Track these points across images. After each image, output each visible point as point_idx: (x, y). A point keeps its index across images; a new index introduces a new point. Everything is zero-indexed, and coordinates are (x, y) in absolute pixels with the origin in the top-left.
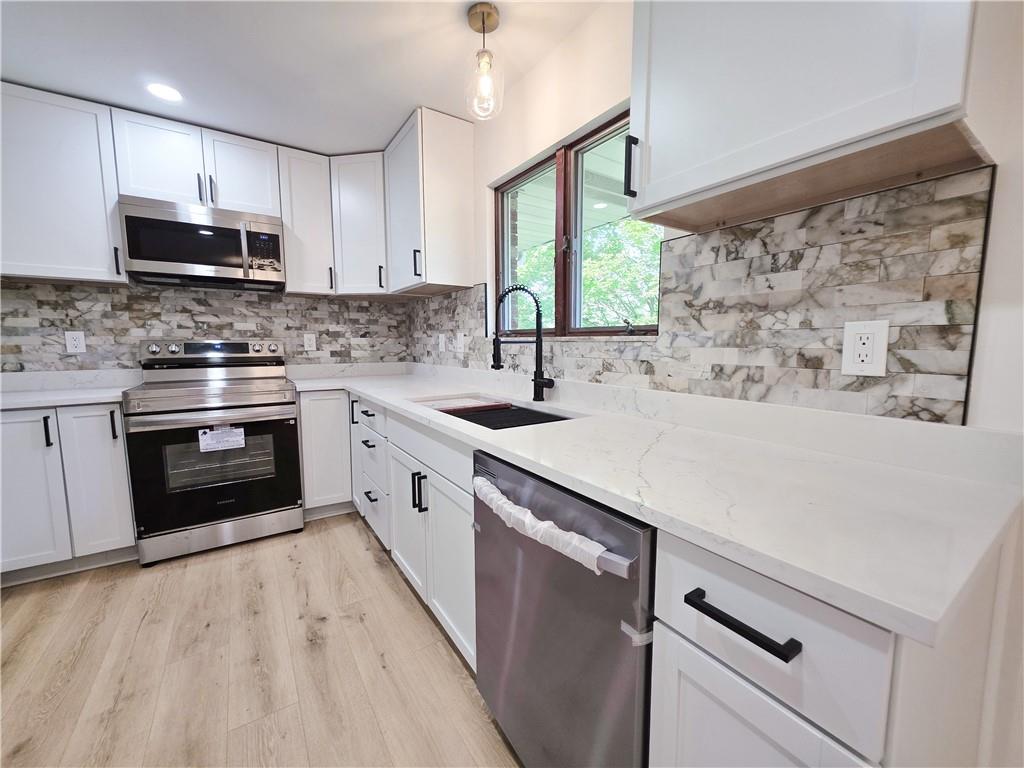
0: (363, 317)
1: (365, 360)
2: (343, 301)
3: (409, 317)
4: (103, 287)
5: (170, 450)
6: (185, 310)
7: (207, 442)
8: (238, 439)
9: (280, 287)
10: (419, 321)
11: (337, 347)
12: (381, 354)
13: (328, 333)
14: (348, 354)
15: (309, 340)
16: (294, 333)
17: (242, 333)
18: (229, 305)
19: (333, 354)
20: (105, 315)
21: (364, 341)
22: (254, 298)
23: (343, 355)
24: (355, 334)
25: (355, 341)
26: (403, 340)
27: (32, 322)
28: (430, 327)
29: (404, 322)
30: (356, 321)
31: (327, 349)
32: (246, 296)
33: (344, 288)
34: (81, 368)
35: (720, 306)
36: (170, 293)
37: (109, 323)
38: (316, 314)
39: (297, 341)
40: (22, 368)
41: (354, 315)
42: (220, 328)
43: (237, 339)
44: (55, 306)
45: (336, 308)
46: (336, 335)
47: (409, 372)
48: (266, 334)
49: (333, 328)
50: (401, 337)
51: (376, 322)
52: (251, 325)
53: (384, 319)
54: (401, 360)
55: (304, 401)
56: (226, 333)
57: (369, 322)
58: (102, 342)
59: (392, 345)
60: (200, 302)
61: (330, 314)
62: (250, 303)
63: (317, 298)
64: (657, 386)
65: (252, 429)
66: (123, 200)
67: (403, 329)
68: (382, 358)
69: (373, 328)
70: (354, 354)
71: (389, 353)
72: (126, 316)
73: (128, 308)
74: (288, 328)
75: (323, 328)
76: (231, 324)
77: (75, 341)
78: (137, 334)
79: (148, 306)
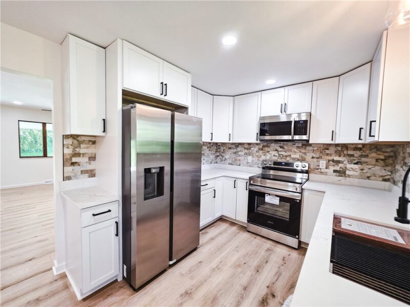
0: (357, 154)
1: (356, 177)
3: (395, 154)
4: (254, 144)
6: (276, 150)
8: (276, 201)
10: (400, 158)
11: (337, 168)
12: (368, 175)
13: (333, 161)
14: (344, 173)
15: (323, 164)
16: (315, 160)
17: (294, 159)
18: (290, 148)
19: (335, 171)
20: (257, 152)
21: (356, 166)
22: (300, 145)
23: (342, 173)
24: (351, 162)
25: (349, 166)
26: (389, 168)
27: (243, 153)
29: (392, 157)
30: (353, 155)
31: (332, 169)
33: (339, 140)
36: (273, 145)
38: (327, 152)
39: (316, 164)
40: (240, 165)
41: (350, 152)
42: (286, 156)
43: (292, 161)
44: (248, 149)
45: (339, 148)
46: (338, 162)
48: (302, 160)
49: (337, 158)
50: (387, 166)
51: (367, 156)
52: (297, 156)
53: (374, 155)
54: (385, 180)
56: (288, 159)
57: (361, 156)
58: (255, 159)
59: (379, 170)
60: (281, 147)
61: (336, 152)
63: (327, 146)
65: (282, 199)
67: (390, 161)
68: (368, 177)
69: (363, 159)
70: (347, 172)
71: (375, 175)
73: (262, 149)
74: (313, 158)
75: (330, 158)
76: (290, 155)
78: (263, 158)
79: (267, 149)
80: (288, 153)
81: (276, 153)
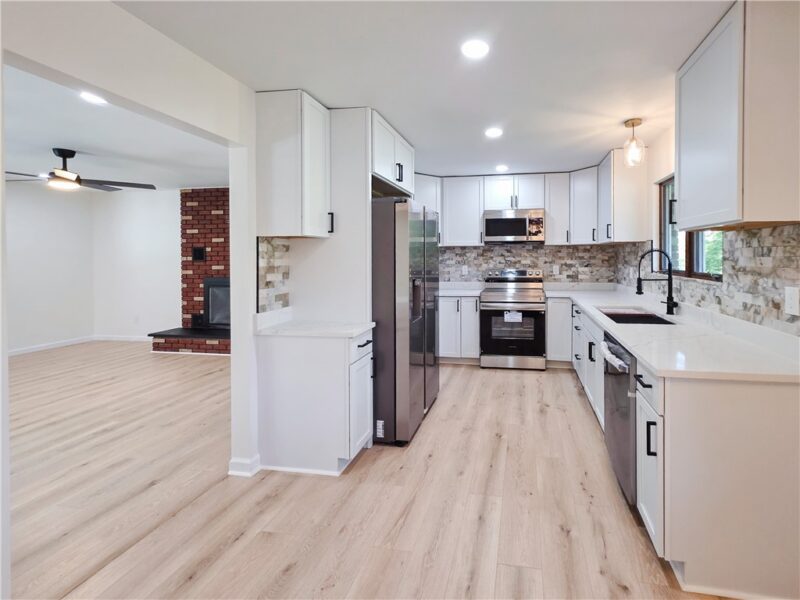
0: (586, 255)
1: (587, 281)
2: (576, 248)
3: (616, 254)
4: (475, 248)
5: (494, 319)
6: (502, 255)
7: (508, 318)
8: (518, 318)
9: (542, 243)
10: (621, 258)
11: (570, 273)
12: (597, 277)
13: (566, 265)
14: (577, 277)
15: (556, 268)
16: (548, 264)
17: (524, 265)
18: (519, 252)
19: (568, 276)
20: (475, 259)
21: (586, 269)
22: (531, 248)
23: (574, 278)
24: (581, 265)
25: (581, 269)
26: (612, 269)
27: (453, 262)
28: (626, 262)
29: (612, 257)
30: (582, 258)
31: (565, 274)
32: (527, 247)
33: (574, 242)
34: (466, 281)
35: (744, 271)
36: (497, 248)
37: (476, 262)
38: (560, 254)
39: (549, 269)
40: (449, 280)
41: (581, 254)
42: (515, 263)
43: (522, 269)
44: (460, 255)
45: (571, 250)
46: (570, 266)
47: (615, 290)
48: (534, 266)
49: (569, 262)
50: (610, 266)
51: (594, 258)
52: (528, 262)
53: (600, 256)
54: (611, 281)
55: (550, 302)
56: (517, 266)
57: (590, 258)
58: (473, 270)
59: (604, 271)
60: (508, 251)
61: (568, 254)
62: (529, 250)
63: (559, 248)
64: (722, 311)
65: (526, 314)
66: (485, 213)
67: (612, 261)
68: (597, 280)
69: (592, 261)
70: (580, 277)
71: (602, 277)
72: (481, 258)
73: (482, 255)
74: (546, 262)
75: (563, 262)
76: (519, 261)
77: (465, 269)
78: (485, 266)
79: (489, 254)
80: (517, 259)
81: (501, 259)
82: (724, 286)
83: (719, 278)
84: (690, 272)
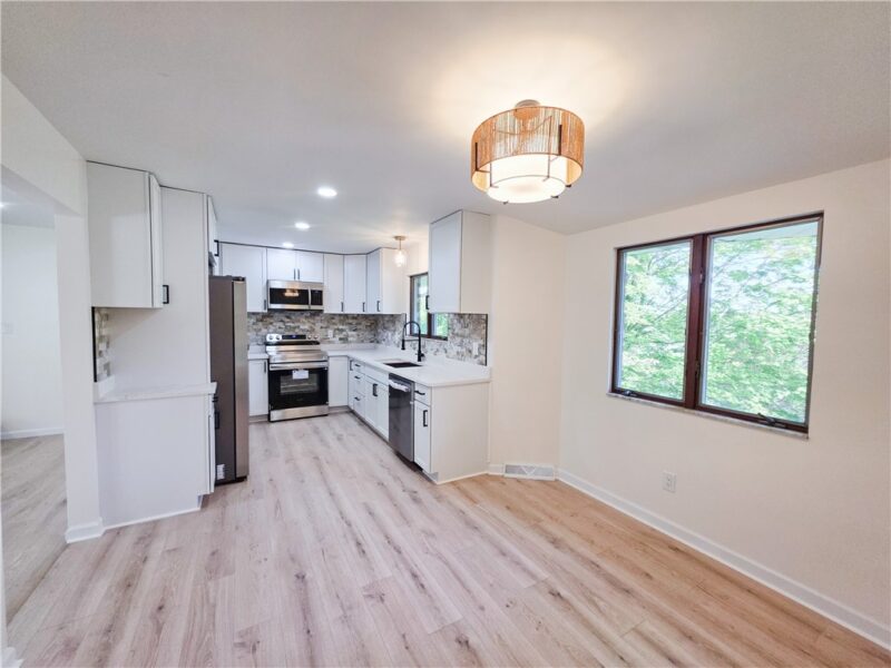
0: (354, 322)
1: (354, 342)
2: (346, 316)
5: (282, 378)
6: (282, 321)
7: (296, 375)
8: (305, 375)
9: (321, 311)
10: (381, 325)
11: (342, 336)
12: (362, 339)
13: (338, 329)
14: (347, 339)
15: (330, 332)
16: (324, 330)
17: (303, 330)
18: (298, 318)
19: (340, 339)
20: (254, 324)
21: (354, 333)
22: (309, 315)
23: (344, 340)
24: (350, 330)
25: (350, 333)
26: (373, 332)
28: (385, 328)
29: (373, 323)
30: (351, 324)
31: (338, 337)
32: (305, 314)
33: (347, 311)
36: (277, 314)
37: (255, 327)
38: (334, 321)
39: (325, 333)
41: (350, 321)
42: (295, 328)
43: (301, 333)
45: (344, 318)
46: (342, 330)
47: (375, 348)
48: (313, 330)
49: (341, 327)
51: (360, 324)
52: (306, 327)
53: (363, 323)
54: (372, 342)
55: (331, 360)
56: (297, 330)
57: (357, 324)
58: (253, 335)
59: (368, 335)
60: (288, 317)
61: (341, 321)
62: (306, 317)
63: (333, 316)
65: (311, 371)
66: (268, 282)
67: (373, 327)
68: (362, 341)
69: (359, 327)
70: (350, 339)
71: (366, 339)
72: (260, 324)
73: (261, 321)
74: (322, 328)
75: (336, 327)
76: (299, 326)
78: (264, 331)
79: (270, 320)
80: (297, 324)
81: (281, 324)
82: (448, 342)
83: (446, 339)
84: (430, 335)
